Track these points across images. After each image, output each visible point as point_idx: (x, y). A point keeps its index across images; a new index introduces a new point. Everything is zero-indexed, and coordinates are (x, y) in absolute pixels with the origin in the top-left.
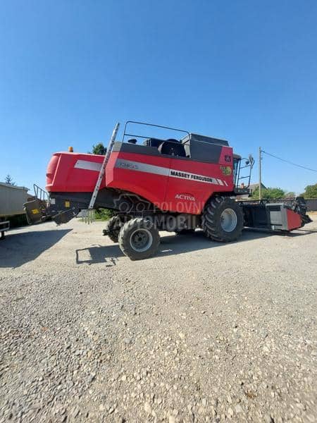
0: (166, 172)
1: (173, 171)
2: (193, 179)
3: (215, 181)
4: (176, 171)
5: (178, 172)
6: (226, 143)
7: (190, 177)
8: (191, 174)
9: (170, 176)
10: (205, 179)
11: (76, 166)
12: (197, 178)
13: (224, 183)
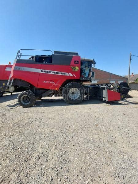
0: (38, 71)
1: (42, 70)
2: (53, 74)
3: (67, 74)
4: (44, 70)
5: (45, 70)
6: (77, 54)
7: (52, 72)
8: (52, 71)
9: (41, 72)
10: (61, 73)
11: (6, 70)
12: (56, 73)
13: (73, 75)
